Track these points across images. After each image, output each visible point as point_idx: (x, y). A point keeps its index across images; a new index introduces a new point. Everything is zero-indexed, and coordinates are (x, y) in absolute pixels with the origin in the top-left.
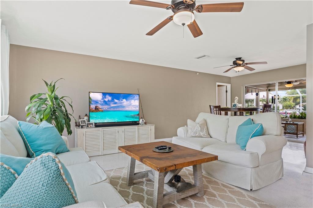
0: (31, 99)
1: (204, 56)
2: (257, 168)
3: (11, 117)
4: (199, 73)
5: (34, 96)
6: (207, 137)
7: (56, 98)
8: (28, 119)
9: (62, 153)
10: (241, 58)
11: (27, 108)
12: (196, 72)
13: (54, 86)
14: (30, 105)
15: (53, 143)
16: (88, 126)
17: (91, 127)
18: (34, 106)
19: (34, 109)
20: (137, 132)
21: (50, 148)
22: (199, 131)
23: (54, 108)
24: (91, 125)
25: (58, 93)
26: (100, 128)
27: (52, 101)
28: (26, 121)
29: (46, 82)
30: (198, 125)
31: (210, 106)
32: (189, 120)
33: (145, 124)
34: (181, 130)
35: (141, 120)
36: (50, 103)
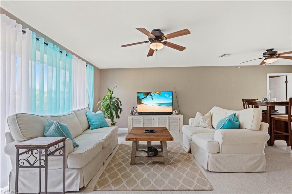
1: (225, 55)
2: (216, 154)
6: (208, 127)
7: (111, 98)
9: (104, 127)
10: (273, 49)
12: (237, 67)
13: (113, 91)
14: (99, 102)
15: (99, 122)
16: (134, 114)
18: (102, 102)
19: (101, 104)
20: (168, 120)
21: (97, 124)
22: (201, 122)
23: (110, 103)
24: (136, 114)
25: (114, 95)
26: (141, 116)
29: (108, 89)
30: (201, 117)
31: (243, 100)
32: (198, 113)
33: (177, 114)
34: (190, 121)
35: (174, 111)
36: (108, 101)
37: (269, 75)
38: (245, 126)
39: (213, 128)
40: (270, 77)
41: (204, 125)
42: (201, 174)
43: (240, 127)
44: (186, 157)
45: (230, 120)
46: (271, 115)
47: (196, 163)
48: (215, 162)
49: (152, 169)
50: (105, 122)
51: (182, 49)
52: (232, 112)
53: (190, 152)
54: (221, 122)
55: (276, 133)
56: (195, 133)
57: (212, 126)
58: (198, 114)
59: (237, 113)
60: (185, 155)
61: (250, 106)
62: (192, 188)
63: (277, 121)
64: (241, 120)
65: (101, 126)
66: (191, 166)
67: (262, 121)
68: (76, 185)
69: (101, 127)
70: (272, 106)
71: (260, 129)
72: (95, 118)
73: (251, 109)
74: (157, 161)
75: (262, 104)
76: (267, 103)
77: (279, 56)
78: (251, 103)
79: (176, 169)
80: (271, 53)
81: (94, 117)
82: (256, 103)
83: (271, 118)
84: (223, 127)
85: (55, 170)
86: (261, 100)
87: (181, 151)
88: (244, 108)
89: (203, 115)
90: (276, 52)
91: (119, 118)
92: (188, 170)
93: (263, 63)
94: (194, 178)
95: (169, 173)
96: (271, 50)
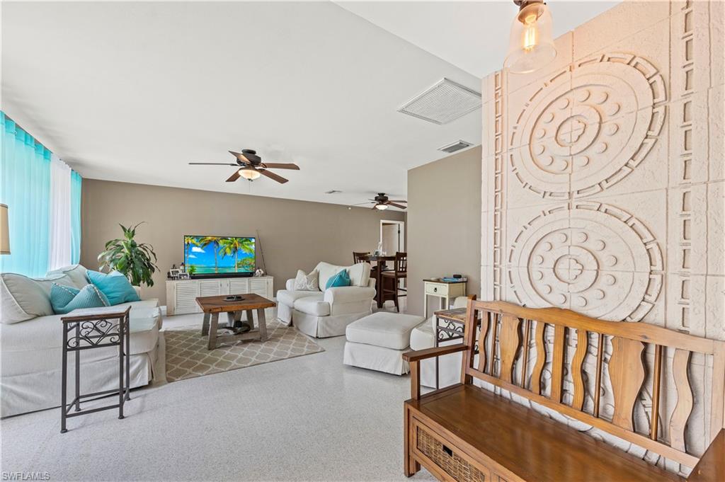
0: (106, 246)
1: (334, 191)
2: (326, 317)
3: (81, 267)
4: (352, 207)
5: (110, 242)
6: (314, 290)
7: (133, 245)
8: (101, 269)
11: (100, 257)
12: (348, 207)
13: (134, 231)
14: (103, 254)
15: (120, 292)
16: (180, 278)
17: (184, 279)
18: (109, 254)
19: (108, 258)
20: (247, 285)
22: (305, 283)
23: (131, 256)
24: (185, 277)
25: (137, 239)
26: (197, 281)
27: (128, 249)
28: (98, 271)
29: (123, 227)
30: (305, 276)
31: (354, 253)
32: (299, 271)
33: (263, 275)
34: (289, 283)
35: (258, 271)
36: (126, 251)
37: (382, 221)
38: (355, 283)
39: (320, 290)
40: (383, 224)
41: (308, 287)
42: (310, 342)
43: (350, 284)
44: (287, 331)
45: (341, 276)
46: (381, 271)
47: (302, 334)
48: (325, 326)
49: (246, 349)
50: (133, 293)
51: (283, 181)
52: (341, 269)
53: (291, 324)
54: (331, 279)
55: (385, 292)
56: (298, 298)
57: (319, 287)
58: (300, 273)
59: (348, 268)
60: (286, 329)
61: (362, 261)
62: (304, 353)
63: (387, 278)
64: (351, 277)
65: (126, 299)
66: (296, 338)
67: (371, 277)
68: (143, 377)
69: (125, 302)
70: (382, 261)
71: (369, 285)
72: (112, 284)
73: (362, 263)
74: (250, 338)
75: (374, 259)
76: (378, 258)
77: (390, 203)
78: (362, 257)
79: (279, 344)
80: (382, 199)
81: (110, 283)
82: (367, 257)
83: (381, 275)
84: (333, 286)
85: (98, 362)
86: (372, 254)
87: (278, 326)
88: (355, 263)
89: (307, 273)
90: (387, 198)
91: (152, 284)
92: (294, 341)
93: (375, 208)
94: (303, 346)
95: (272, 348)
96: (383, 194)
